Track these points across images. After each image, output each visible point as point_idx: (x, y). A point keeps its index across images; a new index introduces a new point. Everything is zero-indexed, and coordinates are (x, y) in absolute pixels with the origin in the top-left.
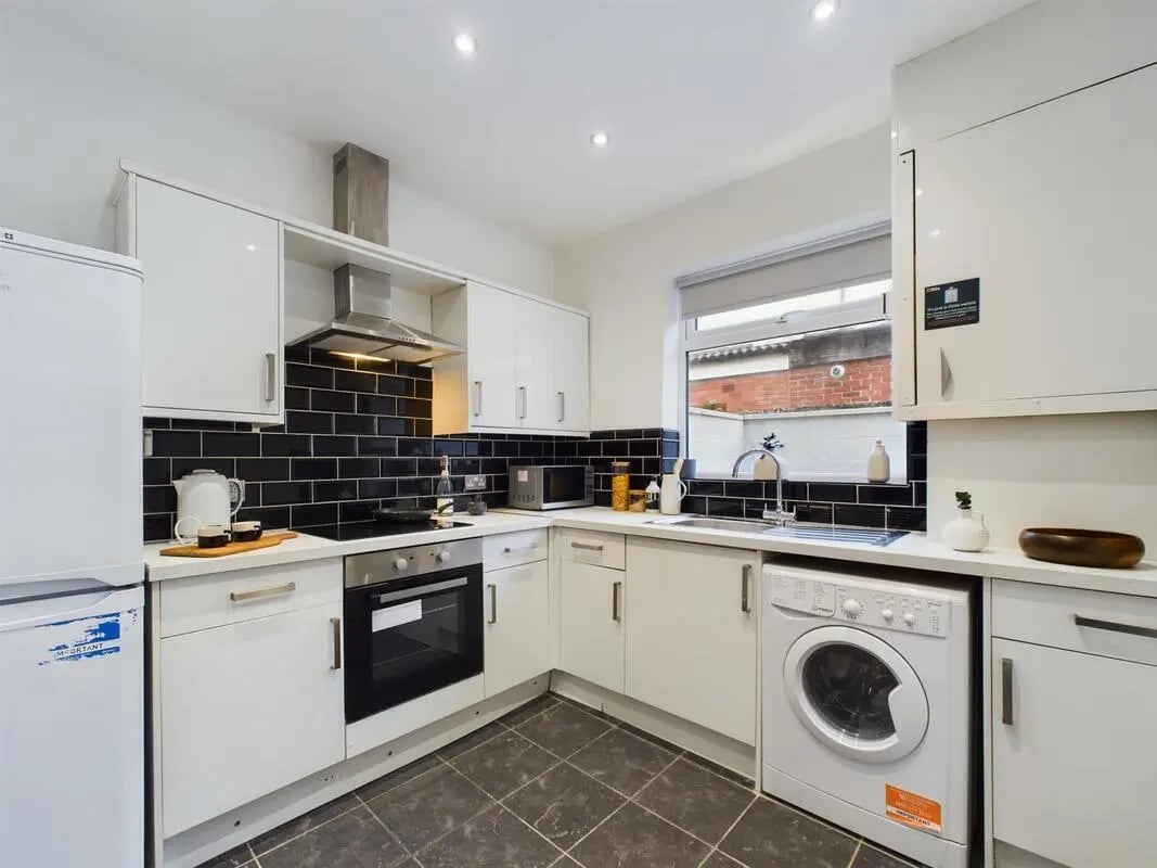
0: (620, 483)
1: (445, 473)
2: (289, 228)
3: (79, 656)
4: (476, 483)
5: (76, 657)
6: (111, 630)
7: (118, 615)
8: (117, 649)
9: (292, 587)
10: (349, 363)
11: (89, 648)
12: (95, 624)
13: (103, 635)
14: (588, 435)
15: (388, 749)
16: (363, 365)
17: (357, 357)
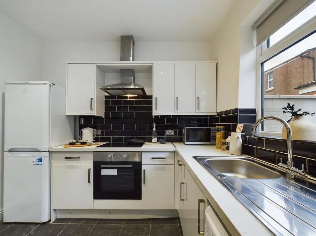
0: (219, 135)
1: (154, 129)
2: (98, 65)
3: (36, 164)
4: (170, 133)
5: (35, 164)
6: (40, 160)
7: (42, 157)
8: (41, 164)
9: (79, 157)
10: (127, 97)
11: (38, 163)
12: (38, 158)
13: (39, 161)
14: (216, 114)
15: (110, 212)
16: (131, 98)
17: (129, 95)
